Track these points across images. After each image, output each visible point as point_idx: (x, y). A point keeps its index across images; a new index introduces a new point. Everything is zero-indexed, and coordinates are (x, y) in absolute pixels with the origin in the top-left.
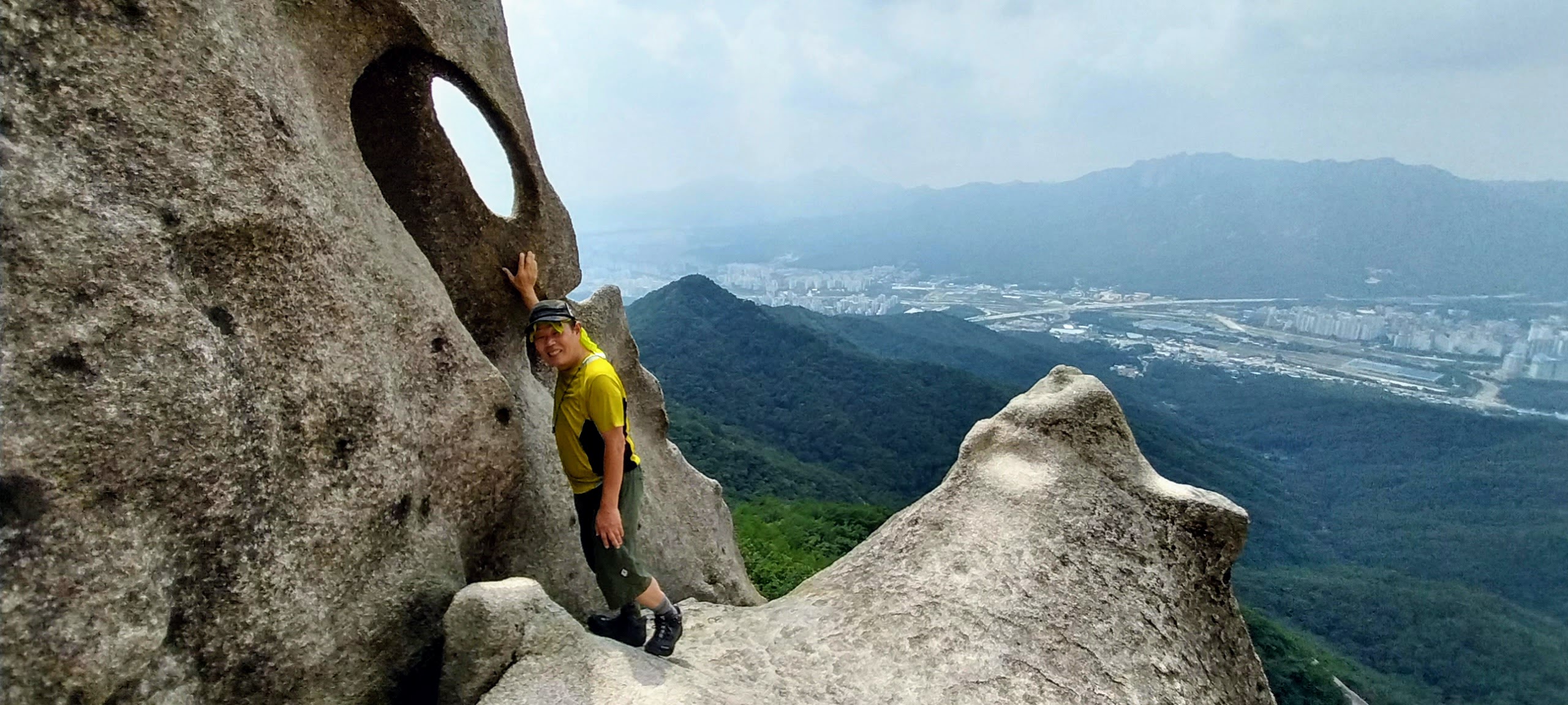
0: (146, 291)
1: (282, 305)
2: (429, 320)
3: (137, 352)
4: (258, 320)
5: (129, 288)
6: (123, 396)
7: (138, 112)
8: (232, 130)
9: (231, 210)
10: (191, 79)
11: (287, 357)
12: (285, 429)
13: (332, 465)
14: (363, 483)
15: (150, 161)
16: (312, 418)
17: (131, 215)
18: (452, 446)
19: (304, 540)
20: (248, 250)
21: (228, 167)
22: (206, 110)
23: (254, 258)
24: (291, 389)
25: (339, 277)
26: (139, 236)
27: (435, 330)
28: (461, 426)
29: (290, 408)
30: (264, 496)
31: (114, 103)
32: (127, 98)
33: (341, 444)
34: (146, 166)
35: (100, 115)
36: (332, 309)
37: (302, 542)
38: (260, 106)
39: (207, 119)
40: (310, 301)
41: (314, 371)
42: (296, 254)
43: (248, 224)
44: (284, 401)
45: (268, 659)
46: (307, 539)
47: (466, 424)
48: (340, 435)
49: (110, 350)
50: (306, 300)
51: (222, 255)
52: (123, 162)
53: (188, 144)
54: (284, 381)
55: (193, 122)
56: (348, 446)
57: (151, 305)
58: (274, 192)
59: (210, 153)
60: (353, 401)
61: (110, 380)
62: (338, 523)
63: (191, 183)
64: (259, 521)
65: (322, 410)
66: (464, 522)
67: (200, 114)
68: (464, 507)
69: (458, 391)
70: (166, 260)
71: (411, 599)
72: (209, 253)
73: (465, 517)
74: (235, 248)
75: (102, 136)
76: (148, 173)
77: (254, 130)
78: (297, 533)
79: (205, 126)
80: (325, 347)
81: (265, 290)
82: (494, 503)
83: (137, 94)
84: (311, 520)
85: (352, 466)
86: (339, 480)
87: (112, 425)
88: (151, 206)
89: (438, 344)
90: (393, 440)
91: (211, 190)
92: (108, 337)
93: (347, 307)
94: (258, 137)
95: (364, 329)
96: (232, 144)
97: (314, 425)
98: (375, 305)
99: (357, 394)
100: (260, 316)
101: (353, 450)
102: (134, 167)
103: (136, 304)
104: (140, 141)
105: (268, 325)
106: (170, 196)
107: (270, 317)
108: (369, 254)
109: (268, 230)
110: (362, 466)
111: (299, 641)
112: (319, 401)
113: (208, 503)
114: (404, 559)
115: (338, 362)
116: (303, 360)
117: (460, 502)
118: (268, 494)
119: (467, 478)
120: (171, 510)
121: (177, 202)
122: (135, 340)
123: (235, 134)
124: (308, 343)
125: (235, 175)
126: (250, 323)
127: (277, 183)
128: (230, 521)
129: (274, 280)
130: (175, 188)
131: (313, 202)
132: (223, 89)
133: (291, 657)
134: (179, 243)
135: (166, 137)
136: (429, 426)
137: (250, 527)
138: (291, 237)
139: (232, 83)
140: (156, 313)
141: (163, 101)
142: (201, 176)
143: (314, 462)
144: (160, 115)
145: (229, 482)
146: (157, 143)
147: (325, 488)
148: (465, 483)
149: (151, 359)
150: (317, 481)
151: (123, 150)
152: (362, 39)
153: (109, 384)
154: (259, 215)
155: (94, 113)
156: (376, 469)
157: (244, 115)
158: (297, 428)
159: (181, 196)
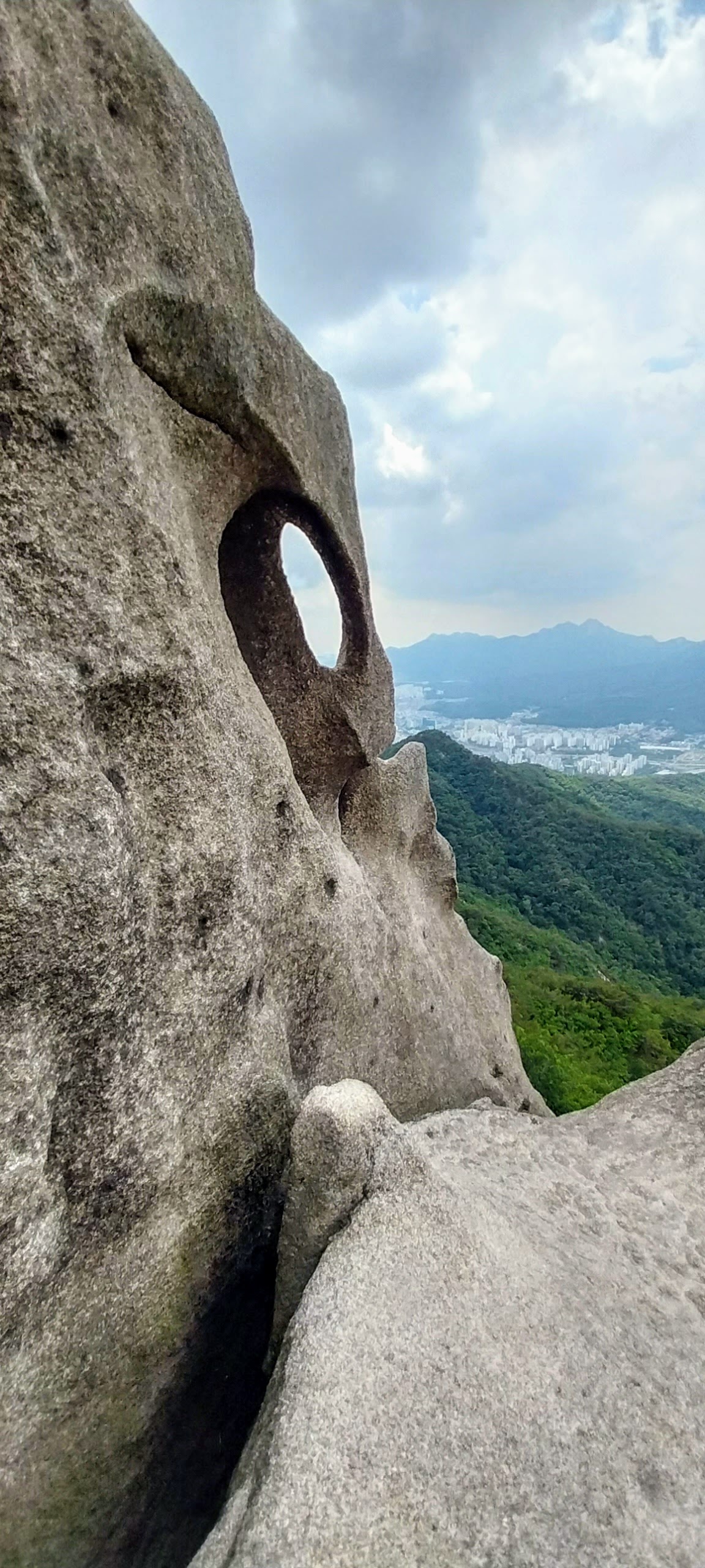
0: (60, 751)
1: (166, 766)
2: (277, 781)
3: (49, 825)
4: (145, 784)
5: (46, 748)
6: (36, 877)
7: (61, 548)
8: (140, 572)
9: (137, 659)
10: (109, 512)
11: (167, 825)
12: (161, 907)
13: (194, 944)
14: (218, 965)
15: (70, 604)
16: (183, 893)
17: (51, 665)
18: (286, 921)
19: (168, 1033)
20: (143, 705)
21: (135, 613)
22: (119, 548)
23: (146, 714)
24: (168, 861)
25: (213, 735)
26: (58, 688)
27: (280, 793)
28: (295, 899)
29: (166, 881)
30: (139, 984)
31: (40, 537)
32: (53, 531)
33: (203, 920)
34: (67, 610)
35: (27, 550)
36: (205, 771)
37: (166, 1036)
38: (163, 544)
39: (120, 558)
40: (188, 762)
41: (188, 841)
42: (183, 710)
43: (148, 676)
44: (161, 874)
45: (129, 1175)
46: (170, 1032)
47: (299, 895)
48: (203, 911)
49: (25, 821)
50: (186, 760)
51: (120, 711)
52: (47, 604)
53: (102, 585)
54: (163, 852)
55: (109, 561)
56: (209, 923)
57: (63, 768)
58: (171, 641)
59: (121, 596)
60: (216, 873)
61: (24, 858)
62: (196, 1012)
63: (104, 628)
64: (133, 1012)
65: (191, 884)
66: (291, 1003)
67: (114, 552)
68: (291, 987)
69: (295, 860)
70: (78, 716)
71: (249, 1097)
72: (110, 708)
73: (290, 998)
74: (132, 702)
75: (28, 574)
76: (68, 616)
77: (159, 571)
78: (163, 1025)
79: (119, 565)
80: (197, 813)
81: (152, 750)
82: (316, 983)
83: (61, 527)
84: (175, 1010)
85: (210, 946)
86: (199, 961)
87: (24, 912)
88: (70, 654)
89: (282, 807)
90: (244, 916)
91: (121, 638)
92: (25, 805)
93: (216, 767)
94: (160, 579)
95: (229, 793)
96: (139, 587)
97: (184, 902)
98: (239, 765)
99: (219, 866)
100: (147, 779)
101: (210, 928)
102: (55, 609)
103: (51, 767)
104: (63, 580)
105: (152, 788)
106: (85, 644)
107: (154, 780)
108: (237, 710)
109: (165, 683)
110: (219, 947)
111: (156, 1153)
112: (190, 873)
113: (94, 997)
114: (244, 1049)
115: (207, 829)
116: (179, 828)
117: (288, 981)
118: (143, 982)
119: (297, 955)
120: (62, 1007)
121: (92, 651)
122: (48, 809)
123: (142, 575)
124: (184, 809)
125: (140, 621)
126: (137, 787)
127: (174, 630)
128: (110, 1015)
129: (162, 738)
130: (91, 635)
131: (200, 652)
132: (135, 524)
133: (147, 1172)
134: (90, 696)
135: (84, 575)
136: (270, 899)
137: (125, 1019)
138: (180, 690)
139: (143, 518)
140: (68, 777)
141: (84, 537)
142: (113, 622)
143: (180, 942)
144: (80, 551)
145: (114, 972)
146: (76, 582)
147: (187, 971)
148: (294, 961)
149: (62, 832)
150: (182, 961)
151: (47, 591)
152: (237, 481)
153: (20, 861)
154: (157, 666)
155: (22, 546)
156: (230, 949)
157: (151, 555)
158: (170, 905)
159: (95, 643)
